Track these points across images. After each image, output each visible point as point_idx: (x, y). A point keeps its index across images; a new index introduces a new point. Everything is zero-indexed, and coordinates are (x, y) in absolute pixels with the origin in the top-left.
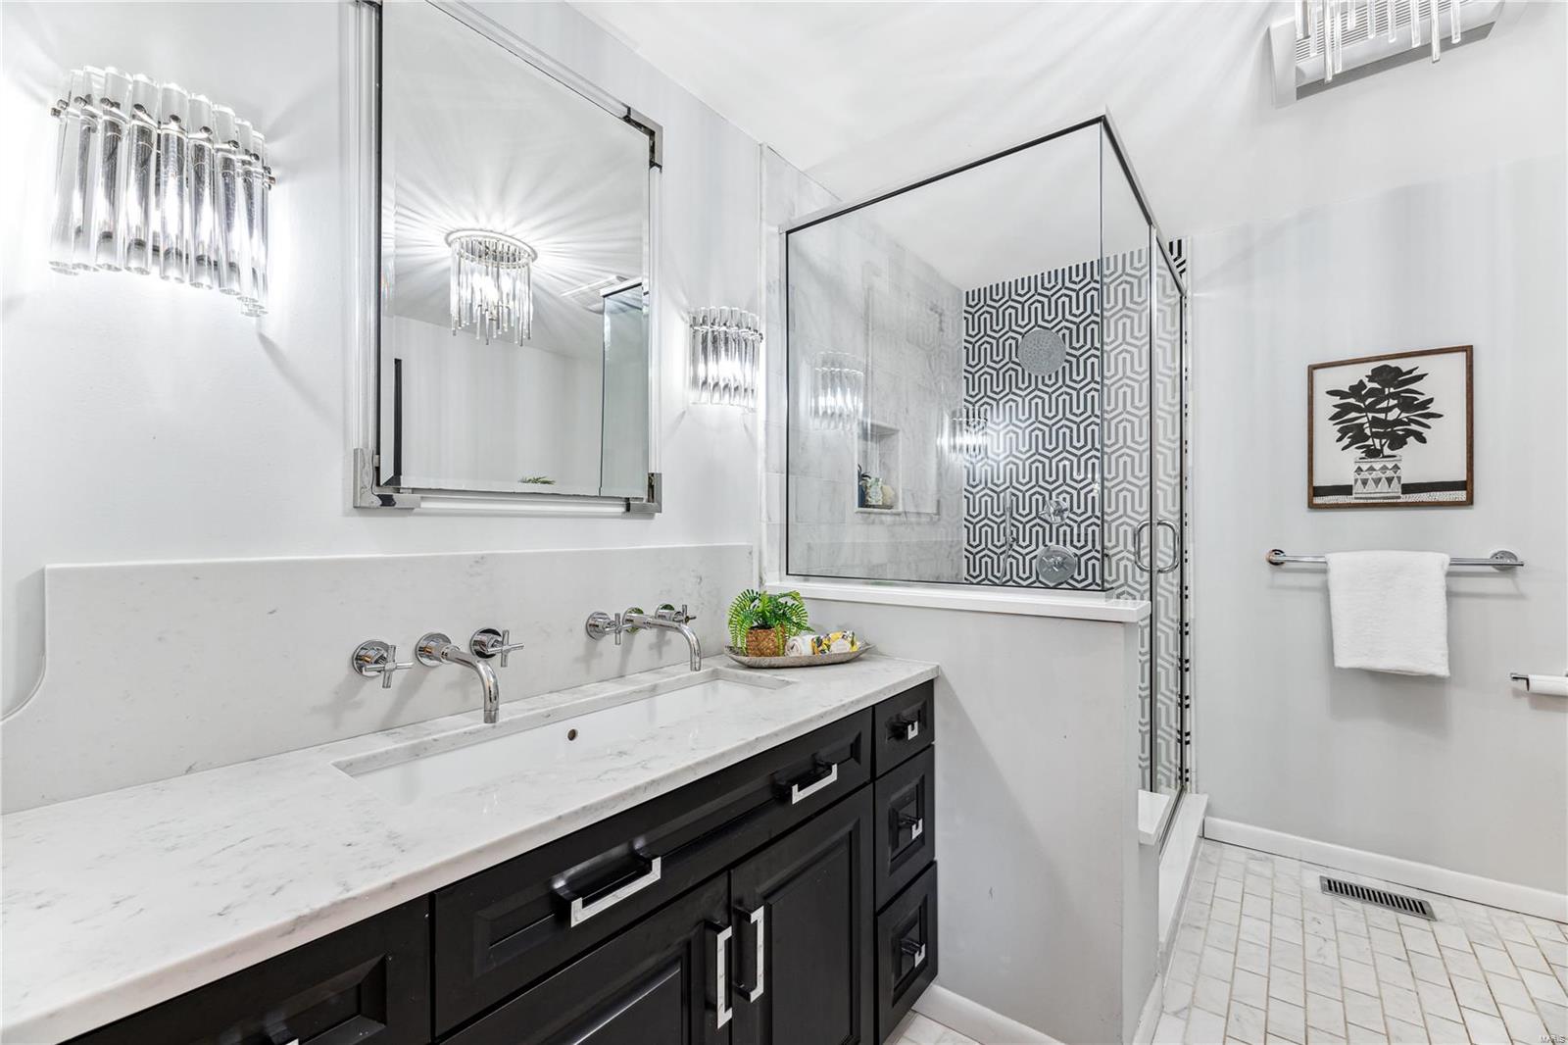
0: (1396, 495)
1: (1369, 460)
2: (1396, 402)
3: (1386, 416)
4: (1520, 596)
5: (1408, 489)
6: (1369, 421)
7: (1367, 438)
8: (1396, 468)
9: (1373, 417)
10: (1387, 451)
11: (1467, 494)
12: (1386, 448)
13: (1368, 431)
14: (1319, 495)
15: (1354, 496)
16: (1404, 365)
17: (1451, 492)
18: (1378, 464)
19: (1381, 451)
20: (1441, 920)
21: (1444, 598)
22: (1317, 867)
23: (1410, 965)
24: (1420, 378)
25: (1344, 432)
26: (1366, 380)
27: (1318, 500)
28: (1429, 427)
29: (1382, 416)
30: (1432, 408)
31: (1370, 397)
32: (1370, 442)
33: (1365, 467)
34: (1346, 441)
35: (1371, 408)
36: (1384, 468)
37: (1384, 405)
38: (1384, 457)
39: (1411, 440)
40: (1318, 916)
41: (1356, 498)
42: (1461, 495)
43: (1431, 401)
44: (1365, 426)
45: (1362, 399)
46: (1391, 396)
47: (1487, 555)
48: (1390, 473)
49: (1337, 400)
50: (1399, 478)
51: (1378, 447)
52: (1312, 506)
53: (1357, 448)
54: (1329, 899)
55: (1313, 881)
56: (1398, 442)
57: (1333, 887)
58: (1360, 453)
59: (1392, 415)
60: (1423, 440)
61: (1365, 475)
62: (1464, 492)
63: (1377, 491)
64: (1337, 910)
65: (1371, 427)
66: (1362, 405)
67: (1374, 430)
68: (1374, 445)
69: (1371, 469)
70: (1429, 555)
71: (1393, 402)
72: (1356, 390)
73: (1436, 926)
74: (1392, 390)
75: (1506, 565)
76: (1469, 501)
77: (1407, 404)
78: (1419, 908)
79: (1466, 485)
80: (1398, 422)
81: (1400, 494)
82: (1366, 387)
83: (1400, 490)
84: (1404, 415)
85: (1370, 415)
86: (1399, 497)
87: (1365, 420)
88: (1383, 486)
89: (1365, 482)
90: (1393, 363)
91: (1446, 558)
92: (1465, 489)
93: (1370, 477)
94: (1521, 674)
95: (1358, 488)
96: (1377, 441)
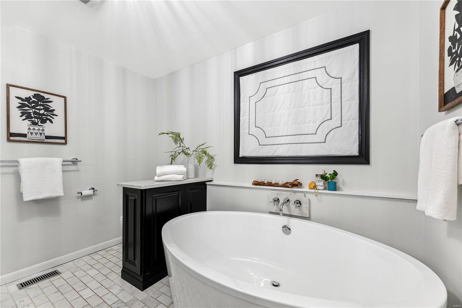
0: (43, 139)
1: (33, 126)
2: (43, 108)
3: (39, 111)
4: (78, 170)
5: (47, 137)
6: (33, 112)
7: (32, 118)
8: (43, 130)
9: (34, 111)
10: (40, 124)
11: (65, 141)
12: (39, 122)
13: (32, 115)
14: (11, 136)
15: (27, 138)
16: (46, 96)
17: (61, 140)
18: (37, 128)
19: (38, 123)
20: (63, 273)
21: (62, 172)
22: (13, 283)
23: (60, 292)
24: (51, 102)
25: (23, 114)
26: (32, 97)
27: (12, 138)
28: (54, 119)
29: (38, 111)
30: (55, 113)
31: (33, 103)
32: (33, 119)
33: (32, 128)
34: (24, 117)
35: (33, 107)
36: (39, 130)
37: (39, 107)
38: (39, 125)
39: (48, 121)
40: (21, 299)
41: (28, 139)
42: (63, 141)
43: (54, 110)
44: (32, 113)
45: (31, 103)
46: (41, 105)
47: (70, 159)
48: (41, 132)
49: (20, 101)
50: (44, 134)
51: (37, 122)
52: (9, 140)
53: (28, 121)
54: (23, 290)
55: (14, 288)
56: (44, 121)
57: (23, 285)
58: (29, 123)
59: (42, 112)
60: (52, 122)
61: (32, 131)
62: (64, 140)
63: (36, 137)
64: (28, 292)
65: (34, 114)
66: (30, 105)
67: (35, 115)
68: (35, 121)
69: (34, 129)
70: (56, 158)
71: (42, 107)
72: (28, 99)
73: (61, 275)
74: (41, 103)
75: (75, 162)
76: (66, 143)
77: (47, 109)
78: (55, 273)
79: (65, 138)
80: (43, 114)
81: (45, 139)
82: (32, 100)
83: (45, 138)
84: (45, 113)
85: (34, 110)
86: (45, 140)
87: (31, 111)
88: (39, 136)
89: (32, 133)
90: (42, 94)
91: (62, 160)
92: (65, 139)
93: (34, 132)
94: (80, 191)
95: (29, 135)
96: (36, 120)
